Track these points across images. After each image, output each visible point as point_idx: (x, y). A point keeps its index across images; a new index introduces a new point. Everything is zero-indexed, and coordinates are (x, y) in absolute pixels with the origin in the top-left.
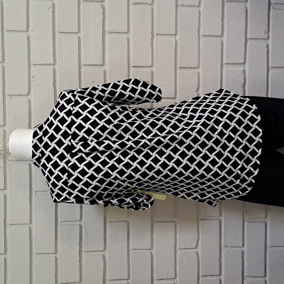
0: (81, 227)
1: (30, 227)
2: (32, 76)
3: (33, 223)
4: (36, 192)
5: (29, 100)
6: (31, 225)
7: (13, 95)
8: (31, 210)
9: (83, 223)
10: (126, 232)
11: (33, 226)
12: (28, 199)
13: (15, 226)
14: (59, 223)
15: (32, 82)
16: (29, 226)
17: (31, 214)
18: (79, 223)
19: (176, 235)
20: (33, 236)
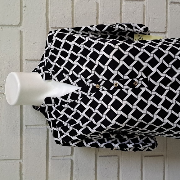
0: (72, 161)
1: (20, 163)
2: (24, 5)
3: (23, 158)
4: (27, 126)
5: (21, 31)
6: (21, 161)
7: (3, 25)
8: (21, 145)
9: (74, 158)
10: (117, 167)
11: (23, 161)
12: (19, 134)
13: (5, 161)
14: (50, 158)
15: (24, 12)
16: (19, 161)
17: (21, 149)
18: (69, 157)
19: (164, 169)
20: (24, 172)
